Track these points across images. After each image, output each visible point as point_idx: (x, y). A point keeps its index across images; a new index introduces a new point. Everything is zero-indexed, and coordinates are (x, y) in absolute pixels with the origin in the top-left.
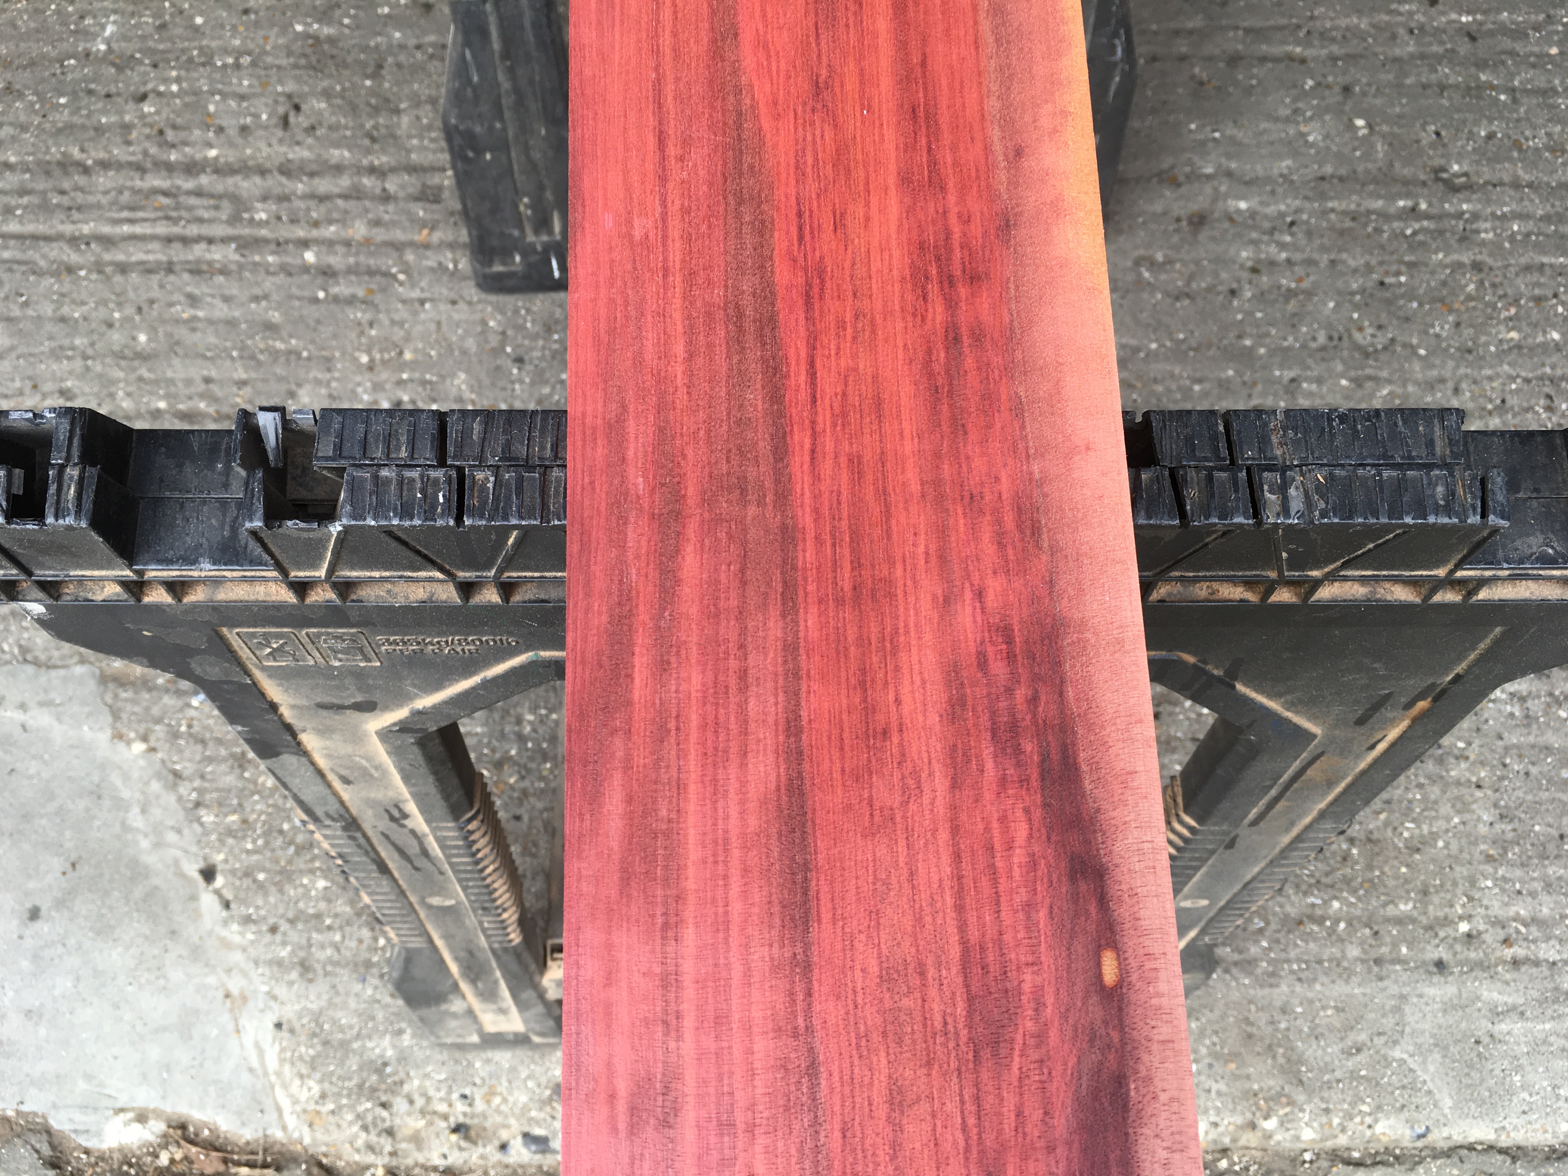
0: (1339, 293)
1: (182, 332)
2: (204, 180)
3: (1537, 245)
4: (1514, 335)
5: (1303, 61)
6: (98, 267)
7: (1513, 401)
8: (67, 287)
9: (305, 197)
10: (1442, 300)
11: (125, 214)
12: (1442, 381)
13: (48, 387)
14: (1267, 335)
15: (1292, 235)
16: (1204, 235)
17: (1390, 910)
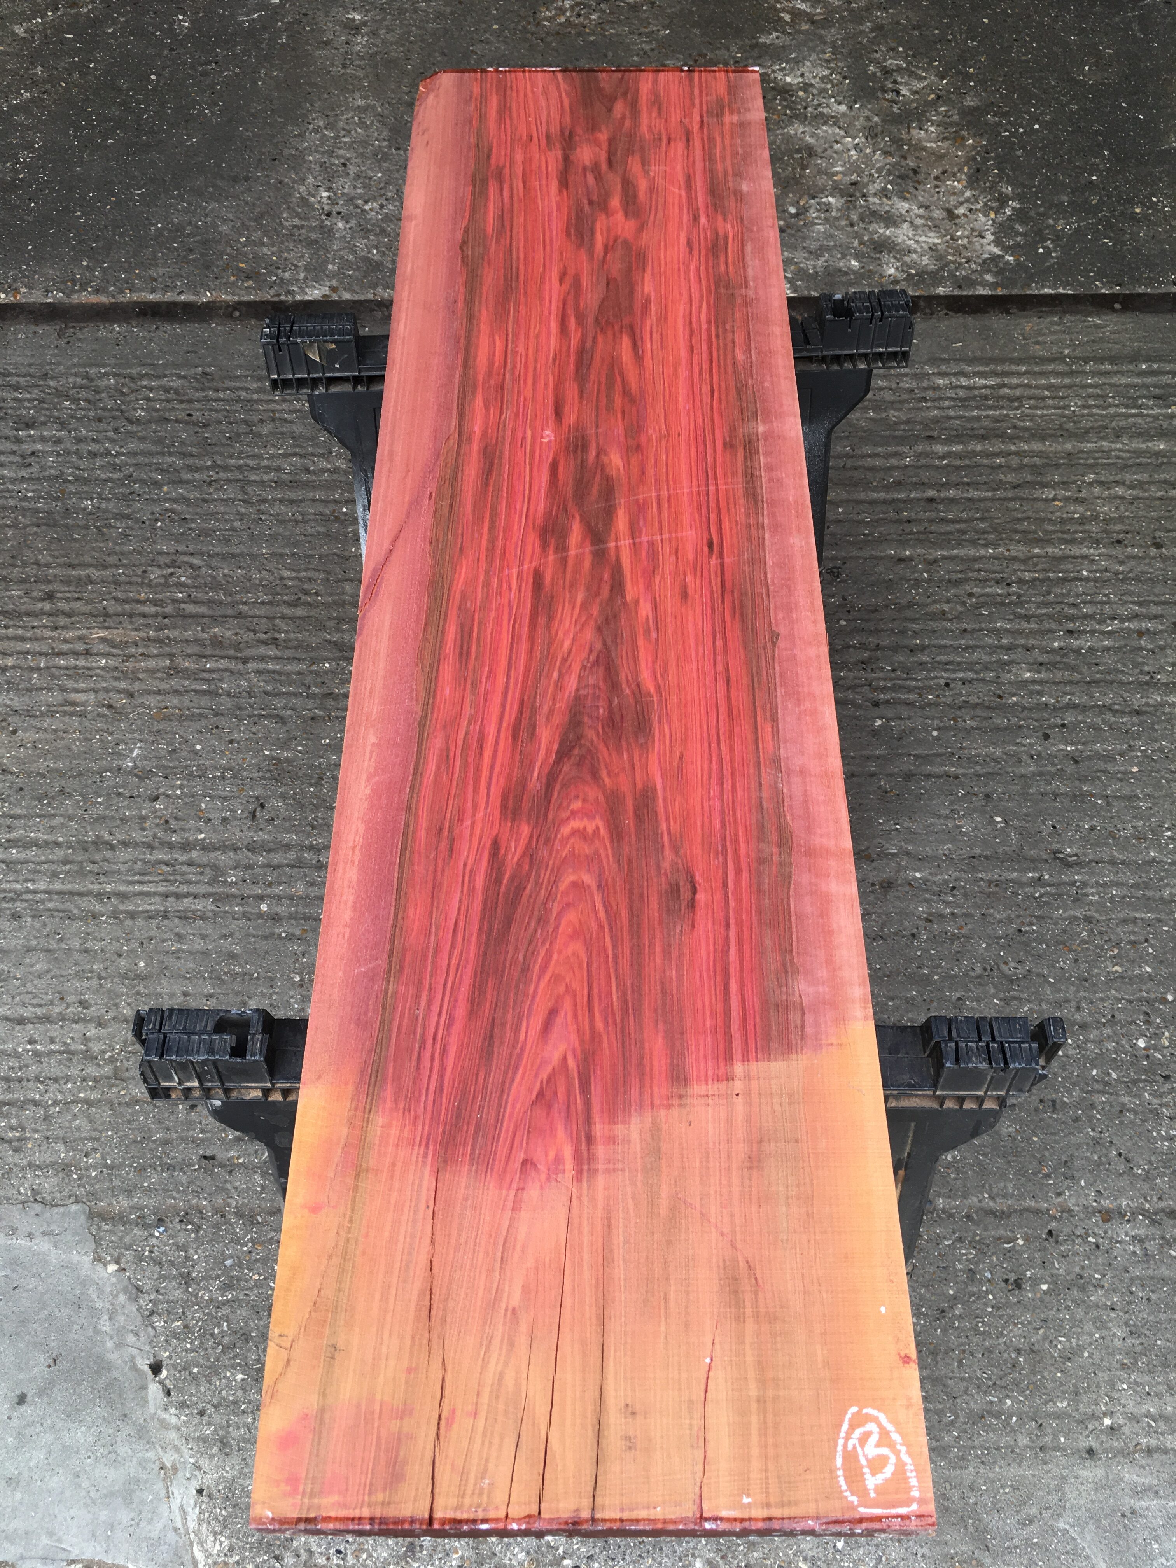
0: (990, 937)
1: (170, 961)
2: (194, 854)
3: (1129, 904)
4: (1117, 968)
5: (957, 777)
6: (115, 915)
7: (1120, 1016)
8: (92, 928)
9: (263, 866)
10: (1063, 943)
11: (136, 878)
12: (1068, 1001)
13: (72, 999)
14: (939, 966)
15: (953, 896)
16: (891, 896)
17: (1050, 1407)
